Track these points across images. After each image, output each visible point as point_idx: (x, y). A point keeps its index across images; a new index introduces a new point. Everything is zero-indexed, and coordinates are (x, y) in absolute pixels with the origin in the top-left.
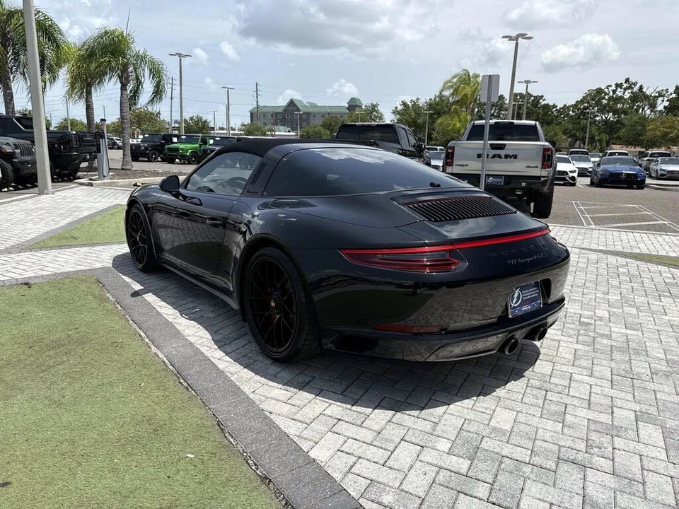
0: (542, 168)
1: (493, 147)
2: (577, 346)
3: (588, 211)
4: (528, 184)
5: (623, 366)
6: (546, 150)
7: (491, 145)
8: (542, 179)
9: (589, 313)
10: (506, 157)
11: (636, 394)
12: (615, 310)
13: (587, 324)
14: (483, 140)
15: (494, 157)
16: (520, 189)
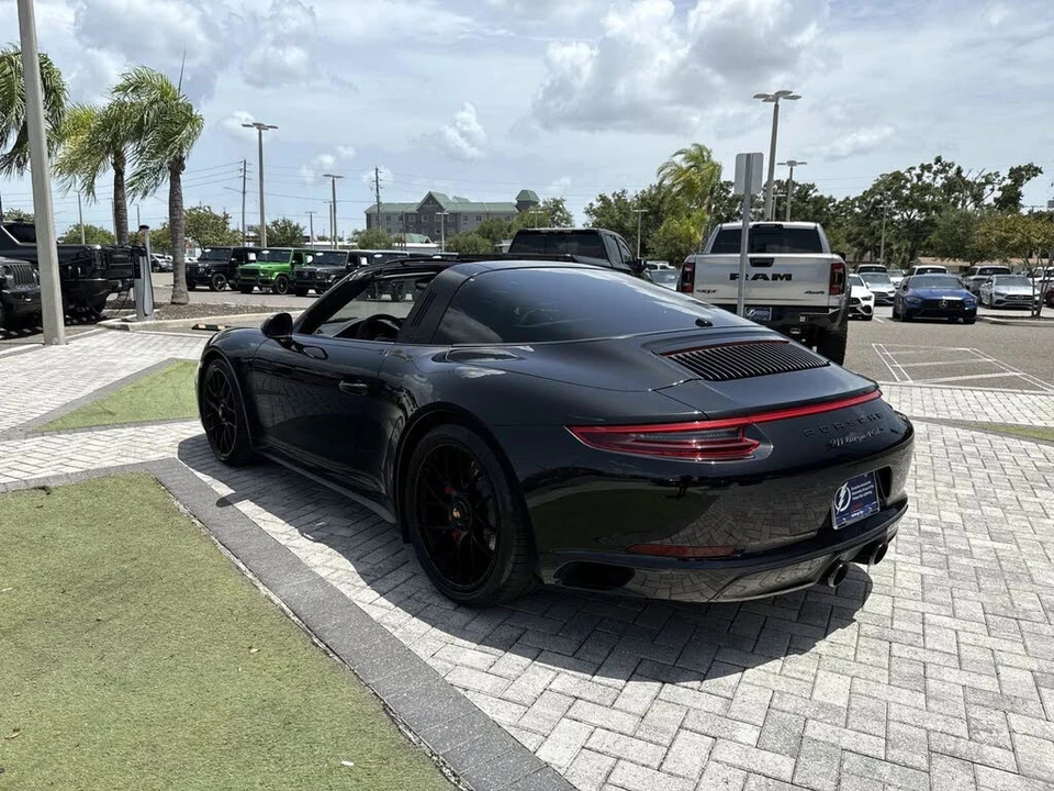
0: (830, 294)
1: (755, 263)
2: (925, 570)
3: (899, 359)
4: (810, 319)
5: (999, 600)
6: (835, 266)
7: (751, 259)
8: (831, 311)
10: (775, 277)
11: (1028, 644)
12: (969, 511)
13: (932, 534)
14: (739, 252)
15: (755, 278)
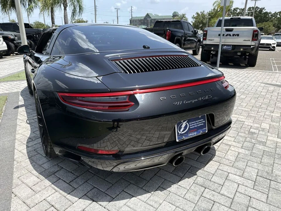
0: (252, 41)
1: (227, 30)
2: (241, 151)
3: (277, 63)
4: (244, 49)
5: (267, 169)
6: (255, 31)
7: (226, 29)
8: (252, 47)
9: (258, 125)
10: (233, 35)
11: (270, 195)
12: (274, 124)
13: (253, 133)
14: (221, 26)
15: (227, 35)
16: (240, 52)
